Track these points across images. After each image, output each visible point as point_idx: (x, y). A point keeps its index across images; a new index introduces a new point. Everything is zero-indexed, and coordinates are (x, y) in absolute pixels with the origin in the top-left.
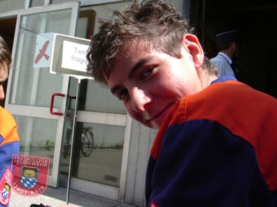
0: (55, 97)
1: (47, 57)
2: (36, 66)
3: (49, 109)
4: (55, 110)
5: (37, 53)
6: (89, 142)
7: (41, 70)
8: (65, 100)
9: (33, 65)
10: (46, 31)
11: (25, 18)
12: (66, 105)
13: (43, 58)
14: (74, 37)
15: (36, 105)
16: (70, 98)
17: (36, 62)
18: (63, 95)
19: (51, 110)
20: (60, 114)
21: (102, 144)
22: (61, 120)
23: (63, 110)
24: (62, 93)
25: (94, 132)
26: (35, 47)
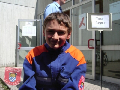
0: (90, 41)
1: (84, 24)
2: (80, 29)
3: (88, 46)
4: (90, 47)
5: (80, 23)
6: (105, 60)
7: (82, 30)
8: (94, 42)
9: (78, 29)
10: (82, 13)
11: (73, 10)
12: (95, 44)
13: (83, 25)
14: (94, 13)
15: (82, 45)
16: (96, 40)
17: (80, 27)
18: (93, 40)
19: (89, 47)
20: (93, 48)
21: (112, 60)
22: (94, 50)
23: (94, 46)
24: (93, 39)
25: (107, 55)
26: (78, 21)
